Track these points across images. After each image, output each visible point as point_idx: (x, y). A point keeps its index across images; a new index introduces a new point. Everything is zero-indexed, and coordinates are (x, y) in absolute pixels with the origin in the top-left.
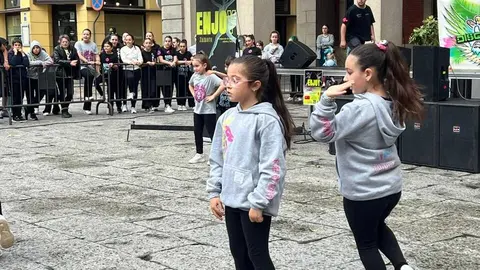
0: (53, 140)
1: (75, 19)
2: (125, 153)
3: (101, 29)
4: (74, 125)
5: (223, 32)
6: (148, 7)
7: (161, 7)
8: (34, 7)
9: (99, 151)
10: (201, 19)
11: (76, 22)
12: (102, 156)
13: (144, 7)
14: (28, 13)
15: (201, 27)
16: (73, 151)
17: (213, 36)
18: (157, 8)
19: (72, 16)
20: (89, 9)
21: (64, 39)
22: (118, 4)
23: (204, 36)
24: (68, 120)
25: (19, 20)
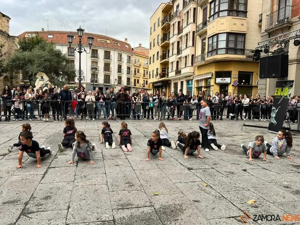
0: (217, 127)
1: (228, 89)
2: (240, 134)
3: (236, 92)
4: (224, 123)
5: (285, 95)
6: (253, 85)
7: (258, 85)
8: (215, 85)
9: (232, 132)
10: (277, 90)
11: (228, 90)
12: (233, 134)
13: (252, 85)
14: (213, 87)
15: (277, 93)
16: (223, 131)
17: (281, 96)
18: (257, 85)
19: (227, 87)
20: (232, 85)
21: (223, 95)
22: (242, 84)
23: (277, 96)
24: (222, 121)
25: (210, 89)
